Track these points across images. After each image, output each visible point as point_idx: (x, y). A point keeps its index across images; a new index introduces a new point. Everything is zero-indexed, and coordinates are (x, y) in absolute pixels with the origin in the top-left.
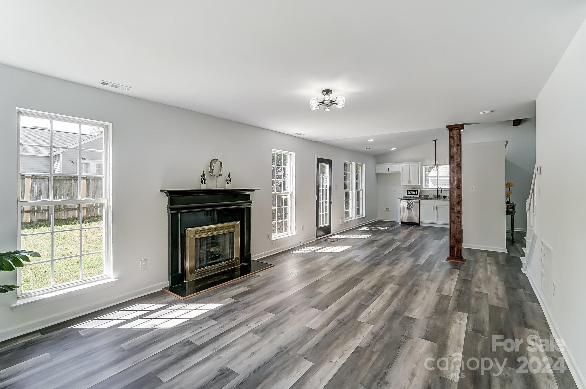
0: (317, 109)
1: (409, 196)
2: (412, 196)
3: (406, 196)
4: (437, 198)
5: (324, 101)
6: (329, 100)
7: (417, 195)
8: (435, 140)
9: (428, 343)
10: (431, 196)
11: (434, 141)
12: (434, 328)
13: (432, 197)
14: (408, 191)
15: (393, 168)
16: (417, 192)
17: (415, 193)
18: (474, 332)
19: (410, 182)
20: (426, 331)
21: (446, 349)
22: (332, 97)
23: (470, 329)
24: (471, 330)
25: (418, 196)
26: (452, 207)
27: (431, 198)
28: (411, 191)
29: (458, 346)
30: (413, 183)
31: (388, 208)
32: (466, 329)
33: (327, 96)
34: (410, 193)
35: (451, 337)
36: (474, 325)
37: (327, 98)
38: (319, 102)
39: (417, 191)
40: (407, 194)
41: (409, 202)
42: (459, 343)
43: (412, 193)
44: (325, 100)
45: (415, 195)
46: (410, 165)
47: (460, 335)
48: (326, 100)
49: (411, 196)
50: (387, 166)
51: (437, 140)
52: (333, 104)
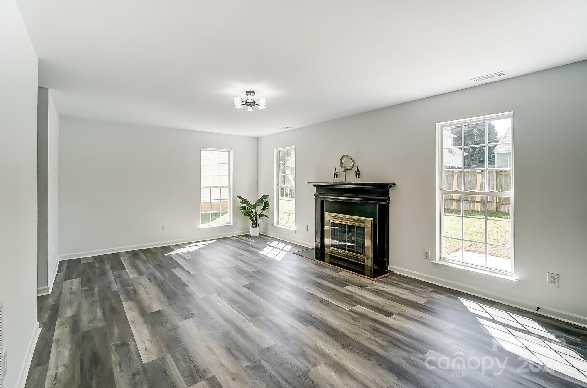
9: (155, 310)
12: (162, 322)
18: (126, 343)
20: (165, 316)
21: (140, 314)
23: (131, 343)
24: (129, 342)
29: (133, 321)
32: (134, 340)
35: (143, 324)
36: (129, 351)
42: (133, 323)
47: (137, 330)
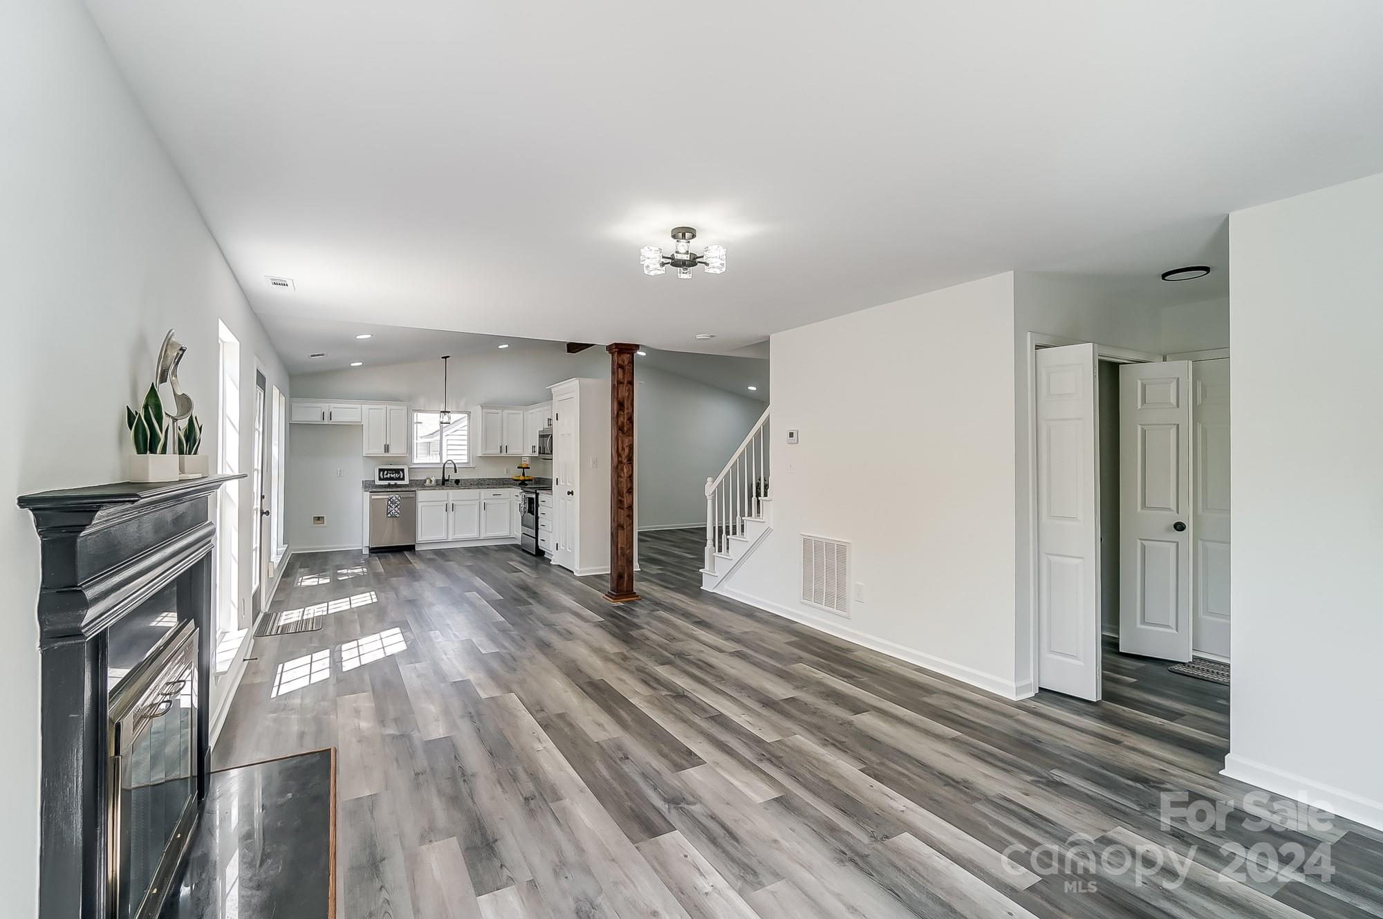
0: (659, 273)
1: (386, 483)
2: (392, 482)
3: (378, 482)
4: (443, 484)
5: (675, 255)
6: (687, 253)
7: (403, 479)
8: (445, 358)
10: (431, 481)
11: (443, 358)
13: (433, 483)
14: (380, 470)
15: (344, 412)
16: (403, 473)
17: (397, 476)
19: (387, 449)
22: (696, 246)
26: (620, 498)
27: (431, 486)
28: (388, 470)
30: (394, 451)
31: (319, 518)
33: (683, 242)
34: (387, 474)
37: (682, 249)
38: (663, 257)
39: (403, 470)
40: (380, 479)
41: (394, 498)
43: (392, 476)
44: (677, 252)
45: (399, 479)
46: (389, 407)
48: (680, 251)
49: (389, 484)
50: (326, 406)
51: (448, 357)
52: (699, 262)
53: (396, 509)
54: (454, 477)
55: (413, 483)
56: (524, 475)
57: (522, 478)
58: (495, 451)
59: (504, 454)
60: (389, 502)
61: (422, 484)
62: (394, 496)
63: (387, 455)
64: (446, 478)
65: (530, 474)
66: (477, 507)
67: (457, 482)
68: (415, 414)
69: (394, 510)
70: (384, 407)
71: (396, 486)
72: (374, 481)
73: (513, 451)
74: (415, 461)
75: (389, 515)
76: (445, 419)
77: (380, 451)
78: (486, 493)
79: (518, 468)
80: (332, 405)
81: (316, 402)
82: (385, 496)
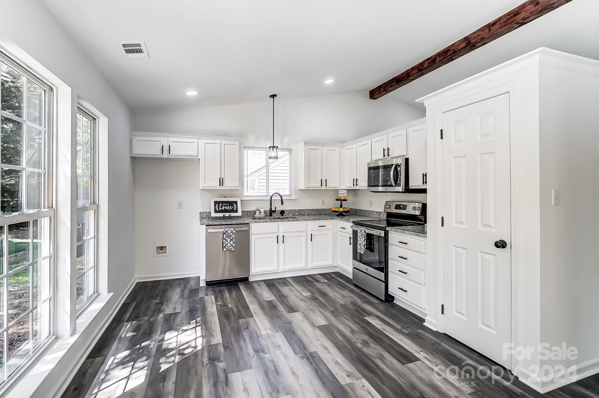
1: (221, 215)
2: (227, 215)
3: (214, 215)
4: (271, 215)
7: (236, 211)
8: (273, 96)
10: (260, 212)
11: (270, 96)
13: (262, 214)
14: (216, 203)
15: (182, 146)
16: (237, 205)
17: (231, 208)
19: (221, 182)
25: (239, 214)
27: (261, 218)
28: (222, 203)
30: (229, 184)
31: (162, 248)
34: (222, 207)
39: (236, 202)
40: (216, 211)
41: (229, 232)
43: (227, 208)
45: (232, 211)
46: (223, 142)
49: (224, 216)
50: (165, 140)
53: (232, 242)
54: (280, 208)
55: (246, 214)
56: (341, 206)
57: (341, 210)
58: (316, 184)
59: (324, 187)
60: (225, 236)
61: (252, 215)
62: (230, 230)
63: (222, 188)
64: (273, 209)
65: (347, 205)
66: (304, 238)
67: (282, 212)
68: (246, 151)
69: (230, 244)
70: (218, 141)
71: (230, 217)
72: (210, 213)
73: (331, 185)
74: (246, 194)
75: (225, 250)
76: (273, 154)
77: (215, 184)
78: (312, 225)
79: (337, 200)
80: (171, 139)
81: (157, 136)
82: (220, 230)
